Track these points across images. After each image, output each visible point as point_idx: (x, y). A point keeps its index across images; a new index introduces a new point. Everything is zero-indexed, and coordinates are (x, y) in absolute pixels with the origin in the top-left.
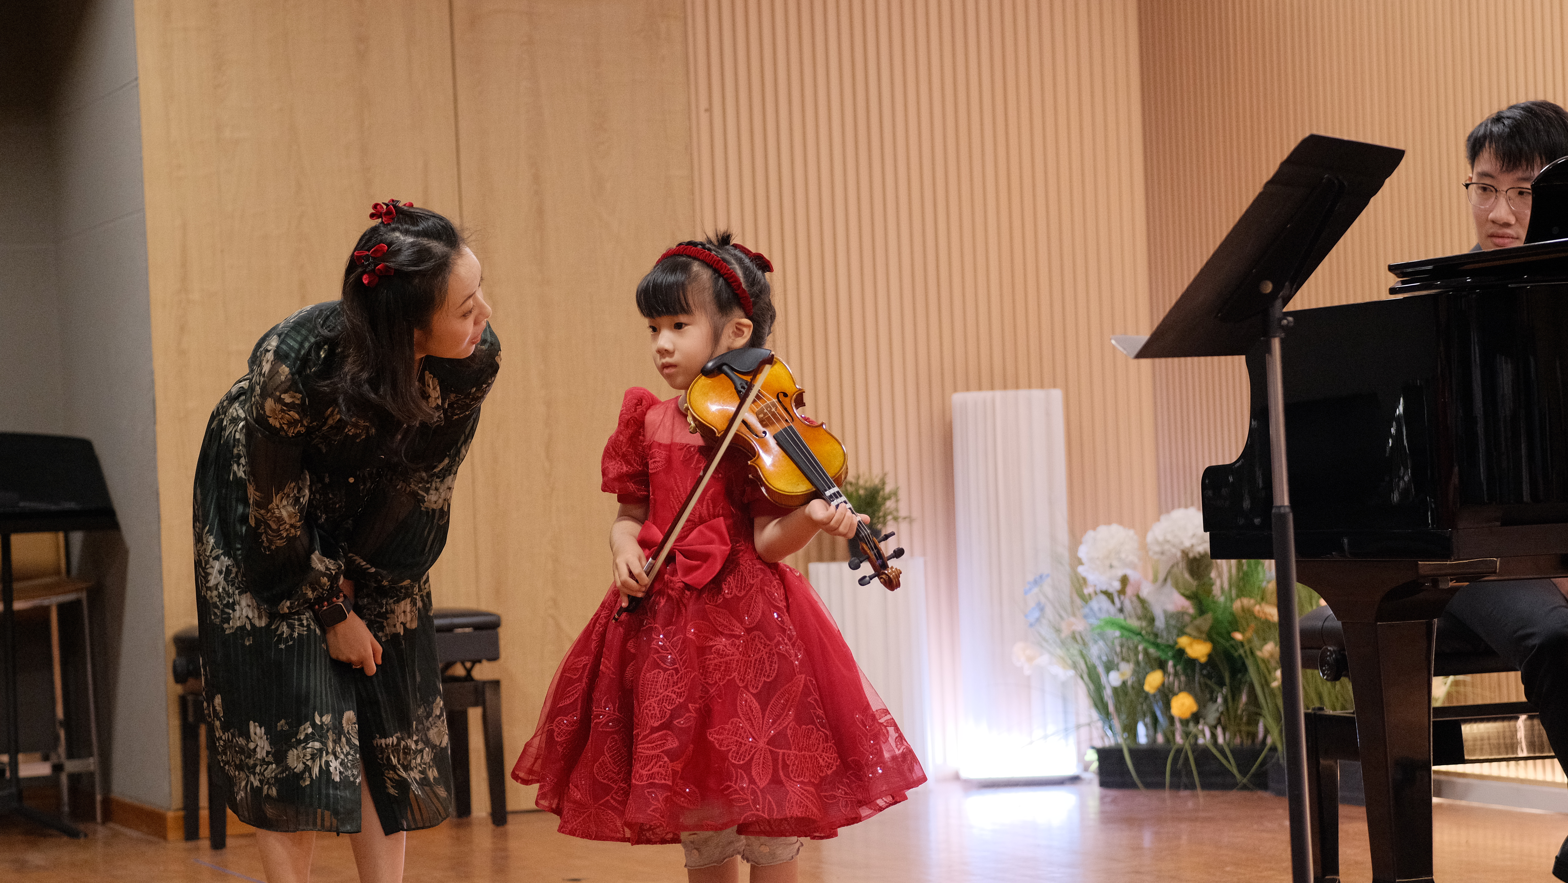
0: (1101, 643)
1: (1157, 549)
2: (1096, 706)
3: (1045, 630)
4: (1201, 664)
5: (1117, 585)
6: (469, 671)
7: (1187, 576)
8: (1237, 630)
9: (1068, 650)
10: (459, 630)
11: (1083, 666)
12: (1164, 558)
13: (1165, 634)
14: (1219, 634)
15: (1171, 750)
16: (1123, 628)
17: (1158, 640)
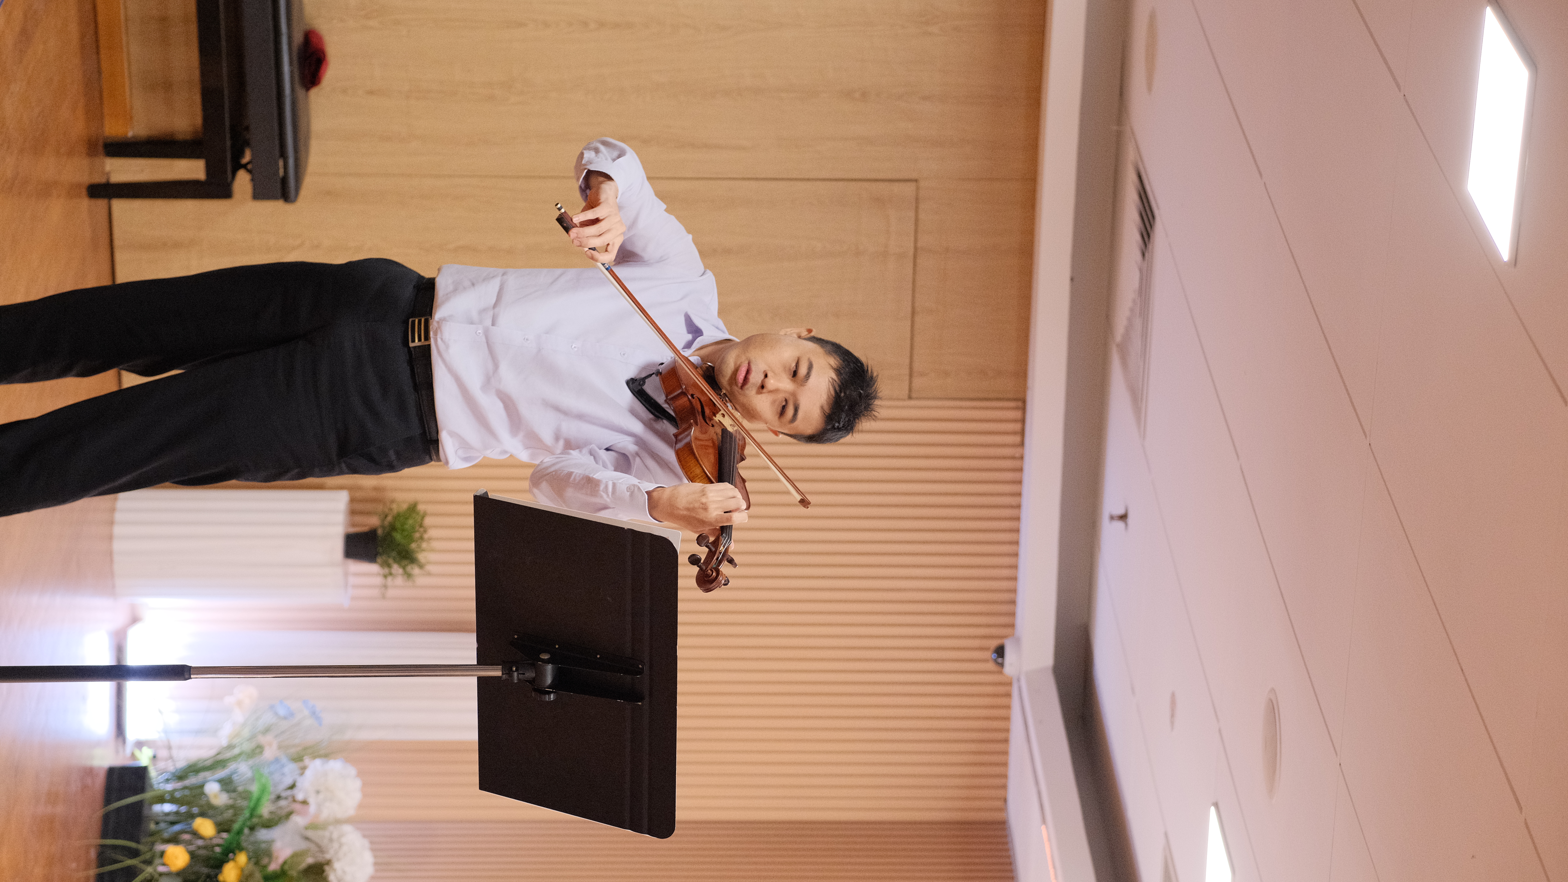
0: (249, 774)
1: (335, 836)
2: (188, 766)
3: (267, 718)
4: (216, 875)
5: (300, 797)
6: (244, 166)
7: (310, 860)
9: (245, 741)
10: (281, 164)
11: (228, 755)
12: (326, 841)
13: (252, 839)
15: (138, 842)
16: (259, 800)
17: (246, 831)
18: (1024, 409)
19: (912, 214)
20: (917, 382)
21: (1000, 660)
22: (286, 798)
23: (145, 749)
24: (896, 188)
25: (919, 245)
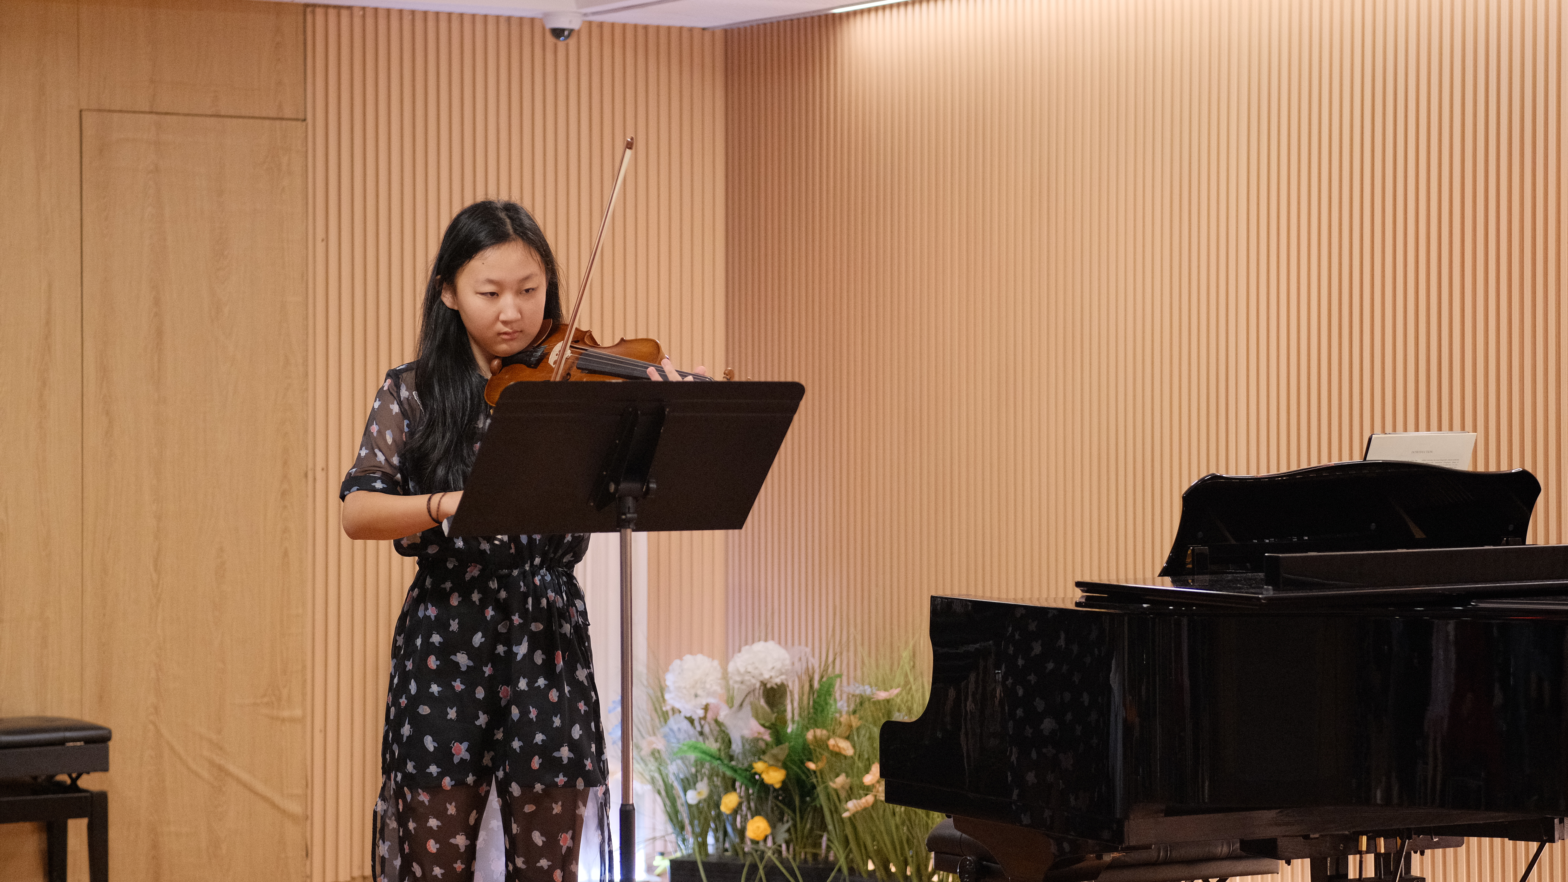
0: (679, 762)
1: (738, 679)
2: (671, 820)
4: (775, 790)
5: (701, 713)
6: (74, 781)
7: (762, 702)
8: (810, 760)
9: (646, 765)
10: (71, 744)
11: (661, 783)
12: (743, 687)
13: (740, 757)
14: (793, 762)
15: (743, 866)
16: (704, 752)
17: (733, 763)
18: (314, 6)
19: (115, 114)
20: (288, 112)
21: (566, 33)
22: (702, 727)
23: (655, 863)
24: (89, 132)
25: (147, 109)
